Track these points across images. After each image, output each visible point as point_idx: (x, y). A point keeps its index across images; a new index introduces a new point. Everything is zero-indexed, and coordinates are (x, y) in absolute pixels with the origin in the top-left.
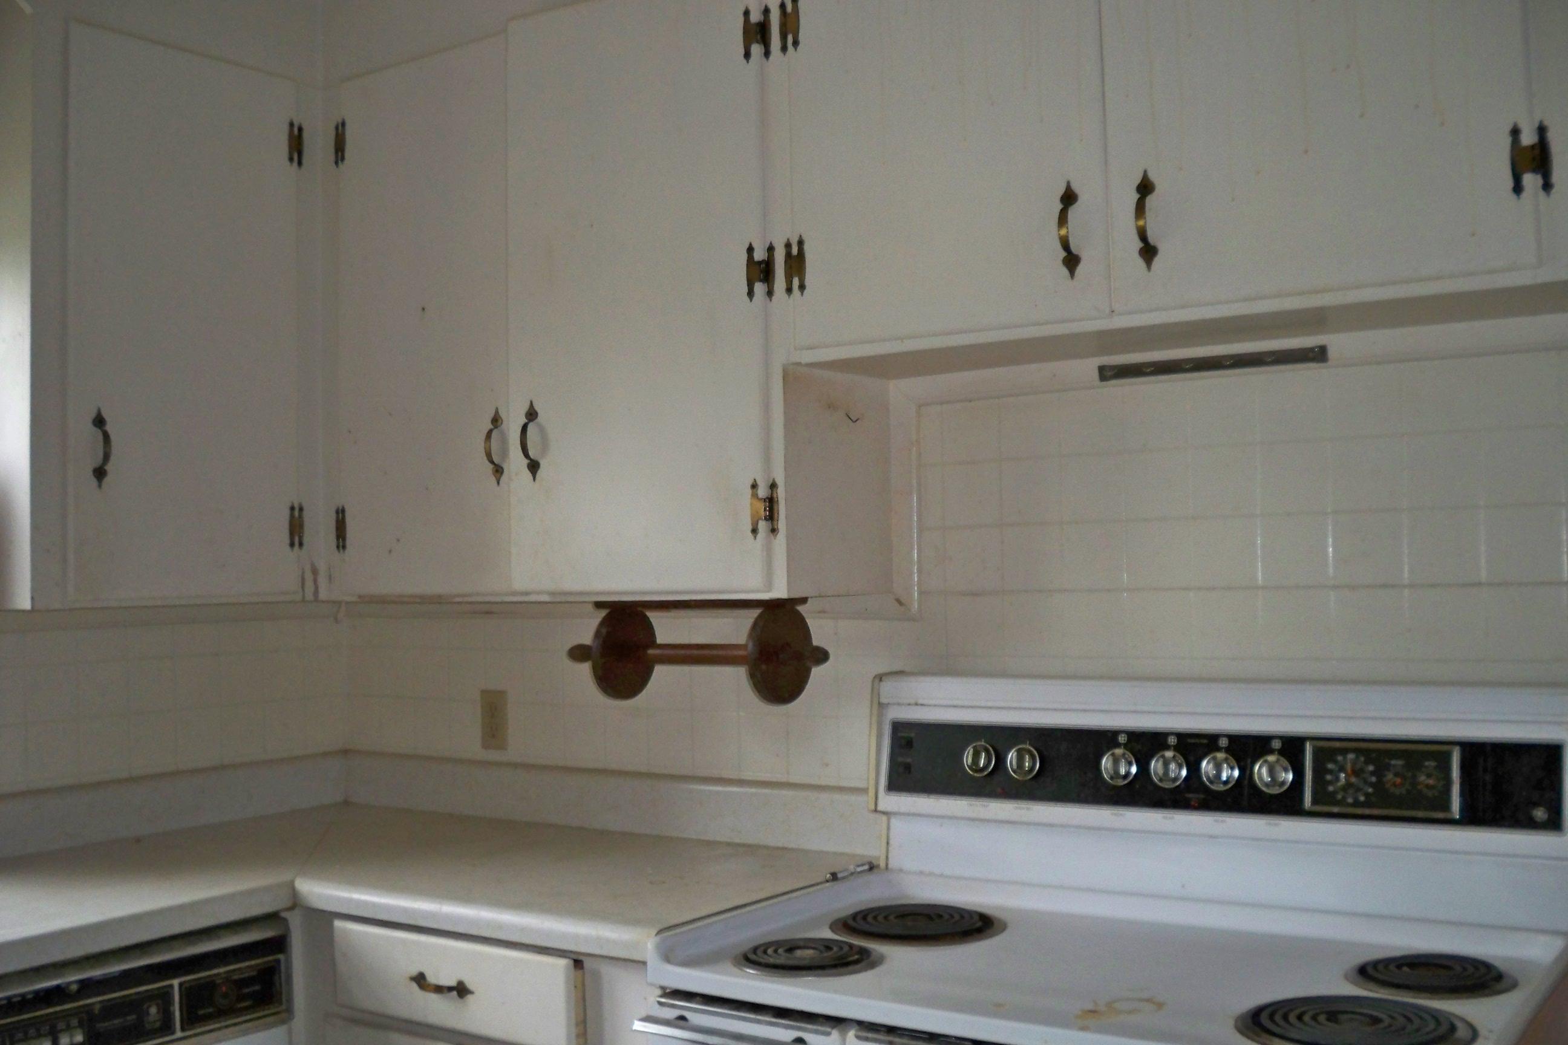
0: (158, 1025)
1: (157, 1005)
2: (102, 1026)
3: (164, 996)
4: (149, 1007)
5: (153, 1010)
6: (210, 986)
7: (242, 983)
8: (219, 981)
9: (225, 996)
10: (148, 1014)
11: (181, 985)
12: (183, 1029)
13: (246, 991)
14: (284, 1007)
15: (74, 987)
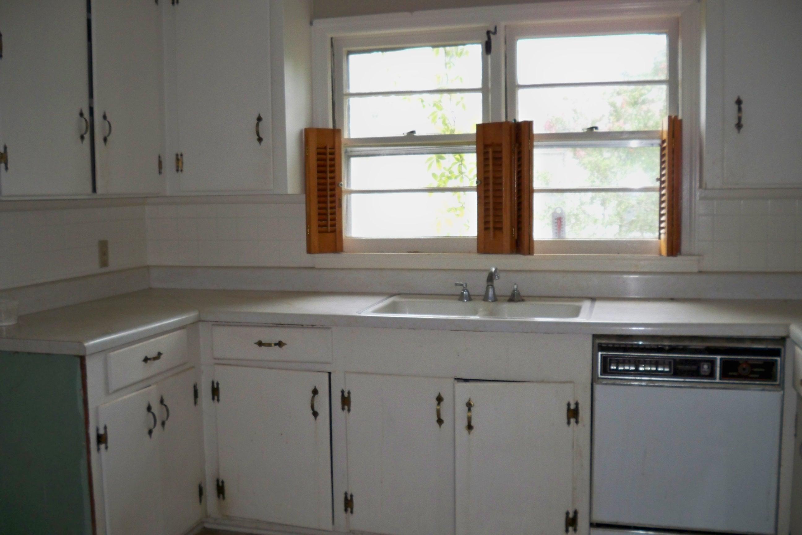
0: (707, 374)
1: (708, 365)
2: (680, 367)
3: (712, 363)
4: (703, 365)
5: (706, 367)
6: (736, 363)
7: (753, 366)
8: (741, 362)
9: (744, 369)
10: (703, 368)
11: (721, 359)
12: (720, 379)
13: (756, 370)
14: (777, 383)
15: (667, 348)
